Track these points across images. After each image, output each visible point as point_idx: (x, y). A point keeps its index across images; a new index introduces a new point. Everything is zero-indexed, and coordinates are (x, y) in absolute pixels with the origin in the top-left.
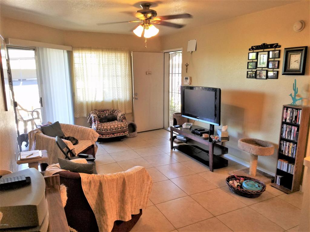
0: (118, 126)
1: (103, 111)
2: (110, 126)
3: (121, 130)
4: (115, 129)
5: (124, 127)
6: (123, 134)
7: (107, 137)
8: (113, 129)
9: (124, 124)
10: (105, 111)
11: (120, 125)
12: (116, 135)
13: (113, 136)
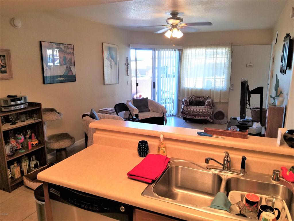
0: (199, 111)
1: (199, 97)
2: (193, 109)
3: (201, 114)
4: (197, 112)
5: (205, 112)
6: (203, 118)
7: (190, 117)
8: (195, 112)
9: (206, 110)
10: (201, 97)
11: (202, 110)
12: (197, 118)
13: (194, 118)
